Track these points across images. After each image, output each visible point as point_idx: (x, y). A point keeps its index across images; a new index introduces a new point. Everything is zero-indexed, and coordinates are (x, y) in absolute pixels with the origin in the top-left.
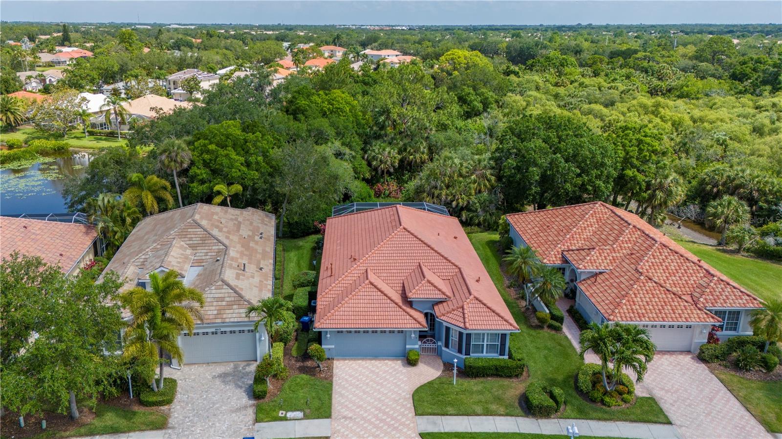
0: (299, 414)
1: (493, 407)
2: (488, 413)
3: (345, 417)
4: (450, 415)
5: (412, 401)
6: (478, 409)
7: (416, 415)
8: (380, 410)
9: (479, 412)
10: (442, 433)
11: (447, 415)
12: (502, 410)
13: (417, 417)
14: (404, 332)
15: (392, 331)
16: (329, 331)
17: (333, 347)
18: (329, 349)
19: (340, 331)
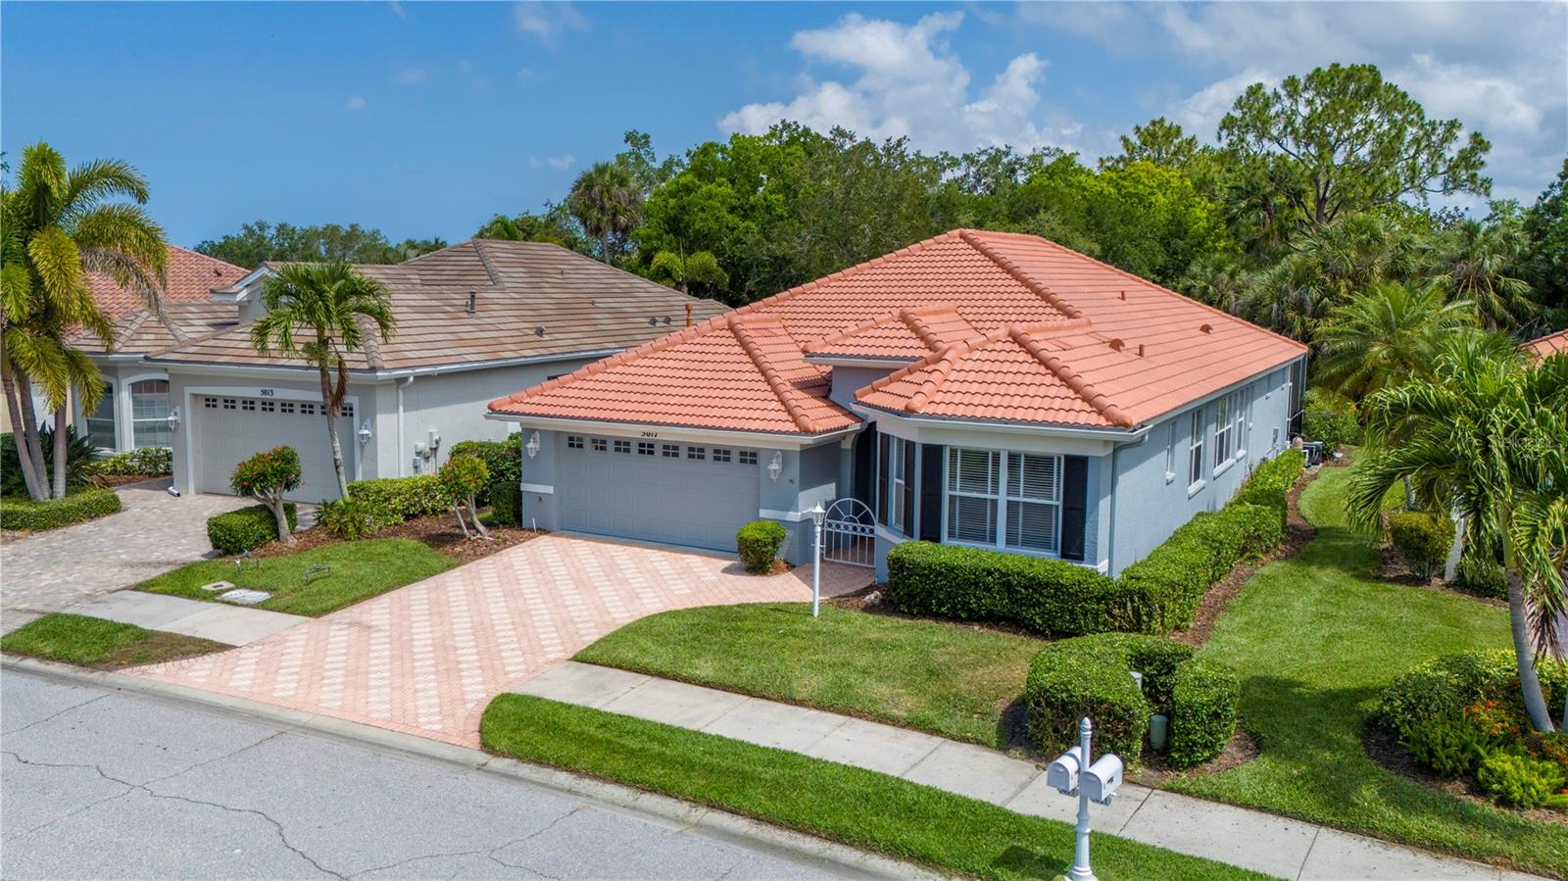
0: (261, 596)
1: (878, 692)
2: (841, 703)
3: (354, 624)
4: (687, 680)
6: (809, 683)
7: (574, 657)
11: (675, 678)
12: (907, 704)
14: (761, 458)
15: (722, 454)
16: (539, 431)
17: (550, 490)
18: (540, 499)
19: (575, 442)
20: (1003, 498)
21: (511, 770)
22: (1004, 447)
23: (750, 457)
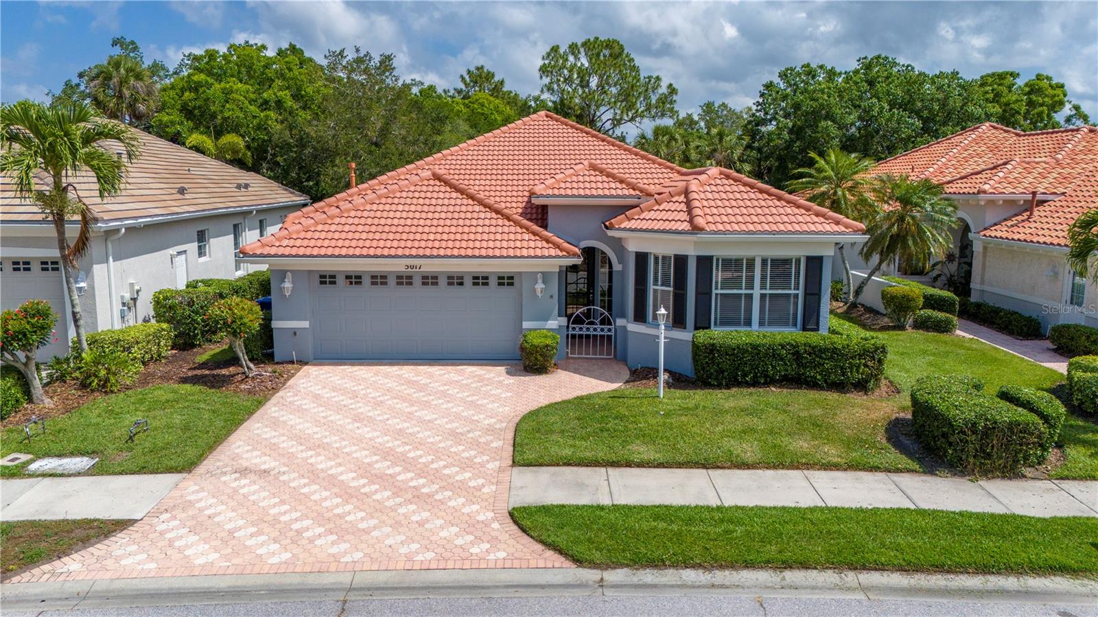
0: (83, 462)
1: (801, 445)
3: (244, 472)
4: (641, 465)
5: (510, 435)
7: (515, 463)
8: (387, 454)
9: (749, 457)
10: (601, 508)
11: (629, 464)
12: (832, 452)
13: (516, 469)
14: (516, 281)
15: (480, 280)
16: (291, 271)
17: (305, 324)
18: (295, 333)
19: (327, 279)
20: (757, 292)
21: (635, 580)
22: (758, 253)
23: (507, 281)
